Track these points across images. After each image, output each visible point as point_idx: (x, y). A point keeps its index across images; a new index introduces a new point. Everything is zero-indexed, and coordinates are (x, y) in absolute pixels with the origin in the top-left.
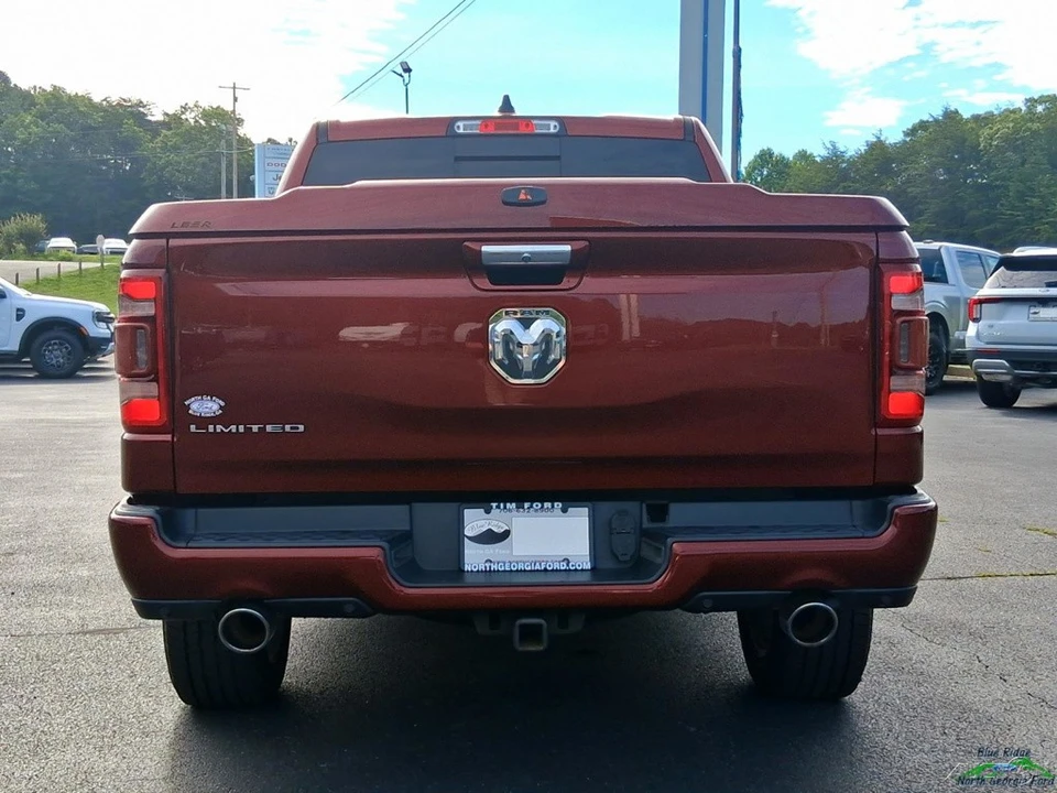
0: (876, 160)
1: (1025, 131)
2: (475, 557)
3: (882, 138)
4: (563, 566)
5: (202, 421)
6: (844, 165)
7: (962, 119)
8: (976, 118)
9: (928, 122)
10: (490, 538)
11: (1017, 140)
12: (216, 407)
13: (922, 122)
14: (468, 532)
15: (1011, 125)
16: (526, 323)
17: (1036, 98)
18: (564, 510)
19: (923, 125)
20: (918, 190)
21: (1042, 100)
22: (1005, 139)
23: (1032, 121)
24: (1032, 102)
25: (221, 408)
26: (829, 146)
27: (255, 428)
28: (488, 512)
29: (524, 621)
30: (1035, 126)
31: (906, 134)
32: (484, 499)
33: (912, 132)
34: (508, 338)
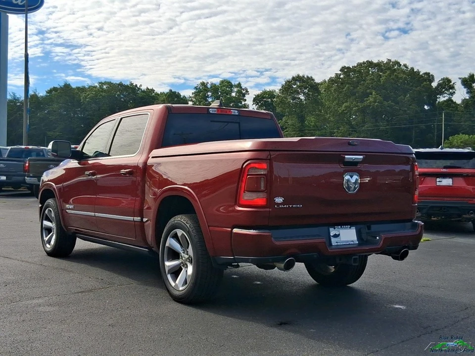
0: (34, 103)
1: (100, 96)
2: (334, 241)
3: (37, 93)
4: (352, 243)
5: (278, 204)
6: (19, 104)
7: (72, 88)
8: (78, 88)
9: (57, 88)
10: (336, 236)
11: (97, 99)
12: (282, 200)
13: (54, 88)
14: (331, 235)
15: (94, 93)
16: (352, 177)
17: (103, 82)
18: (350, 228)
19: (55, 89)
20: (54, 118)
21: (105, 83)
22: (92, 98)
23: (102, 92)
24: (102, 84)
25: (283, 200)
26: (12, 95)
27: (291, 206)
28: (335, 229)
29: (354, 257)
30: (103, 94)
31: (47, 92)
32: (334, 225)
33: (50, 92)
34: (348, 180)
